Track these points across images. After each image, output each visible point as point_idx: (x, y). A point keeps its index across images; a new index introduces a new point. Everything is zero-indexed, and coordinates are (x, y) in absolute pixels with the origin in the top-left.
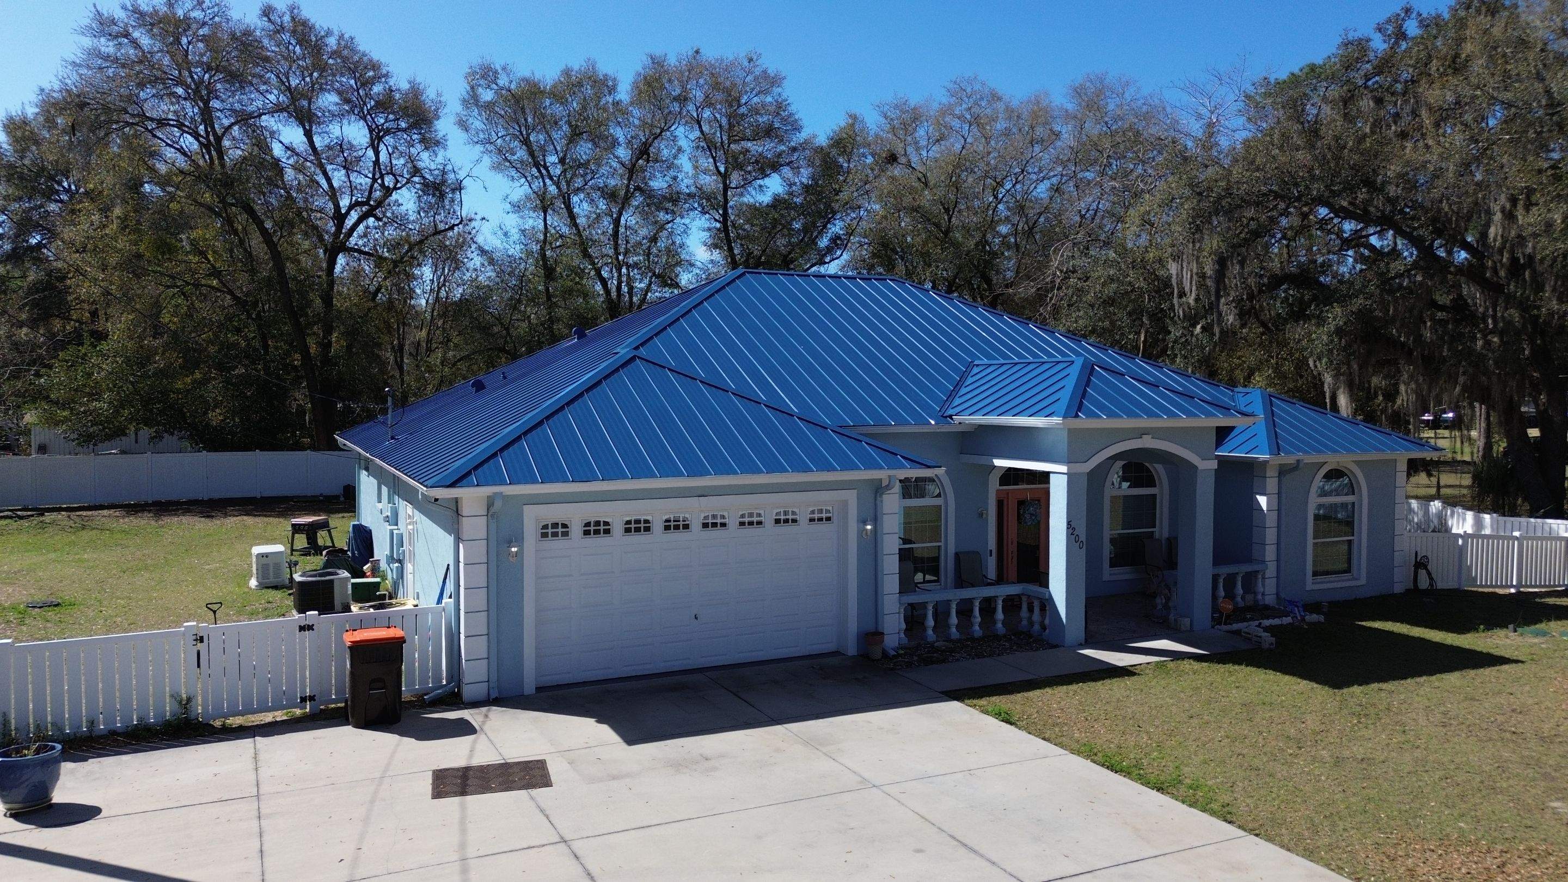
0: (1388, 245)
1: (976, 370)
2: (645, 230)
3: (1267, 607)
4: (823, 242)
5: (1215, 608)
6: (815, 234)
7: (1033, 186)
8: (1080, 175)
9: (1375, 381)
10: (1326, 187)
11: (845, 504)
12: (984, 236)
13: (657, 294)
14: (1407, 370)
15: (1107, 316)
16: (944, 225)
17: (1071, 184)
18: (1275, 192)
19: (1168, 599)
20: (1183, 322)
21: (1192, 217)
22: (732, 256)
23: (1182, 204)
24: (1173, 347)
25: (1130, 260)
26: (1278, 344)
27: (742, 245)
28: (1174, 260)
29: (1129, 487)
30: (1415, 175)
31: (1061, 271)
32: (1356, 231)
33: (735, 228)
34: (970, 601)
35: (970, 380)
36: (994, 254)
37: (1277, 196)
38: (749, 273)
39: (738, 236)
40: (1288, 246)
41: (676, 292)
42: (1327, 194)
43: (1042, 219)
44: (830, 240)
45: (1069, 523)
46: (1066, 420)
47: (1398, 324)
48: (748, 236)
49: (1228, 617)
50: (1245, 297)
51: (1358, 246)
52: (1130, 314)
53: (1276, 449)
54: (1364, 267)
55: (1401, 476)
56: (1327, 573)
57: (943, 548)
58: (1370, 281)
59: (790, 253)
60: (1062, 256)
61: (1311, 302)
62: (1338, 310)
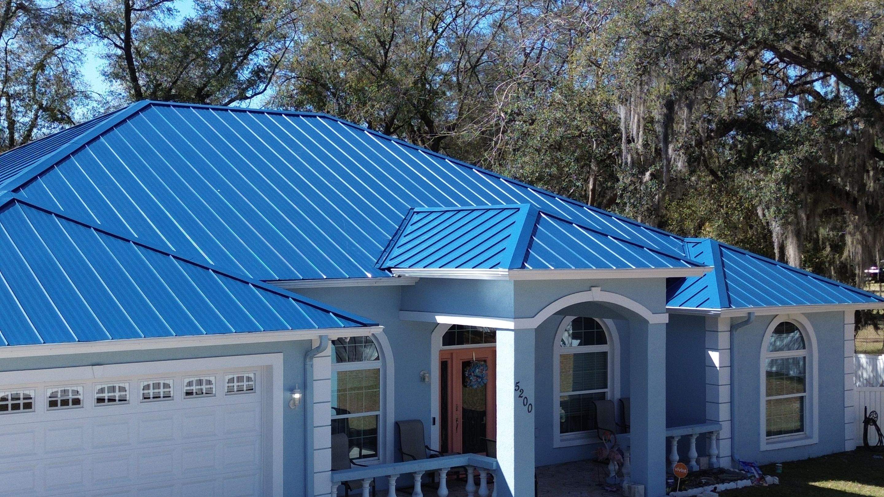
0: (832, 92)
1: (416, 218)
2: (30, 54)
3: (722, 471)
4: (245, 75)
5: (670, 473)
6: (234, 65)
7: (475, 20)
8: (524, 11)
9: (823, 232)
10: (771, 29)
11: (269, 369)
12: (423, 73)
13: (44, 130)
14: (853, 219)
15: (556, 162)
16: (380, 61)
17: (515, 20)
18: (721, 34)
19: (621, 465)
20: (632, 168)
21: (640, 58)
22: (137, 88)
23: (629, 44)
24: (622, 195)
25: (576, 103)
26: (728, 194)
27: (147, 75)
28: (622, 103)
29: (580, 344)
30: (855, 22)
31: (506, 113)
32: (801, 77)
33: (140, 55)
34: (410, 476)
35: (409, 229)
36: (434, 93)
37: (723, 38)
38: (155, 105)
39: (144, 66)
40: (735, 91)
41: (67, 127)
42: (771, 37)
43: (485, 57)
44: (251, 72)
45: (517, 384)
46: (511, 272)
47: (843, 173)
48: (156, 65)
49: (683, 482)
50: (693, 143)
51: (803, 92)
52: (577, 160)
53: (728, 302)
54: (809, 114)
55: (850, 328)
56: (780, 433)
57: (381, 418)
58: (814, 128)
59: (205, 86)
60: (506, 97)
61: (759, 148)
62: (784, 157)
